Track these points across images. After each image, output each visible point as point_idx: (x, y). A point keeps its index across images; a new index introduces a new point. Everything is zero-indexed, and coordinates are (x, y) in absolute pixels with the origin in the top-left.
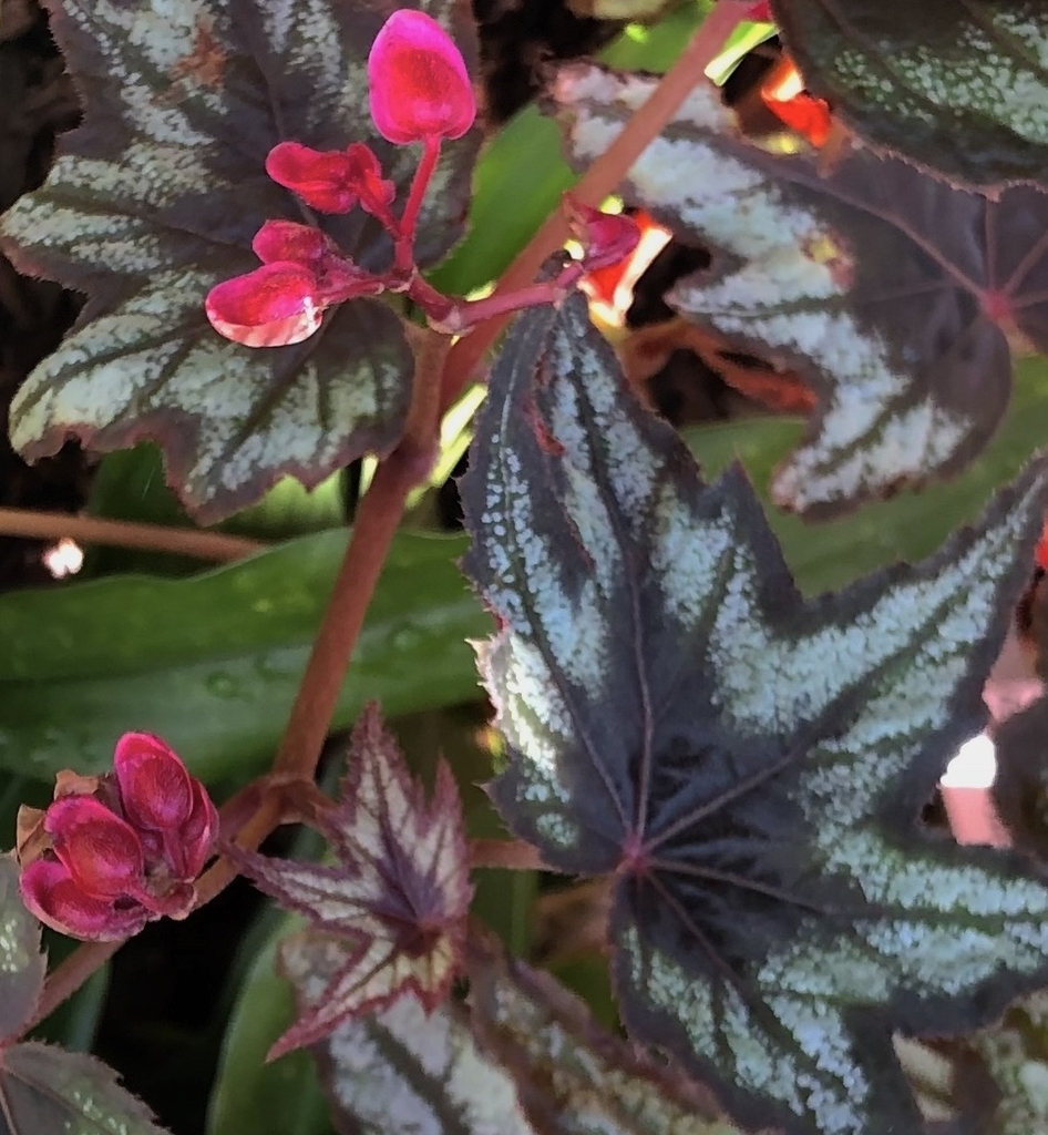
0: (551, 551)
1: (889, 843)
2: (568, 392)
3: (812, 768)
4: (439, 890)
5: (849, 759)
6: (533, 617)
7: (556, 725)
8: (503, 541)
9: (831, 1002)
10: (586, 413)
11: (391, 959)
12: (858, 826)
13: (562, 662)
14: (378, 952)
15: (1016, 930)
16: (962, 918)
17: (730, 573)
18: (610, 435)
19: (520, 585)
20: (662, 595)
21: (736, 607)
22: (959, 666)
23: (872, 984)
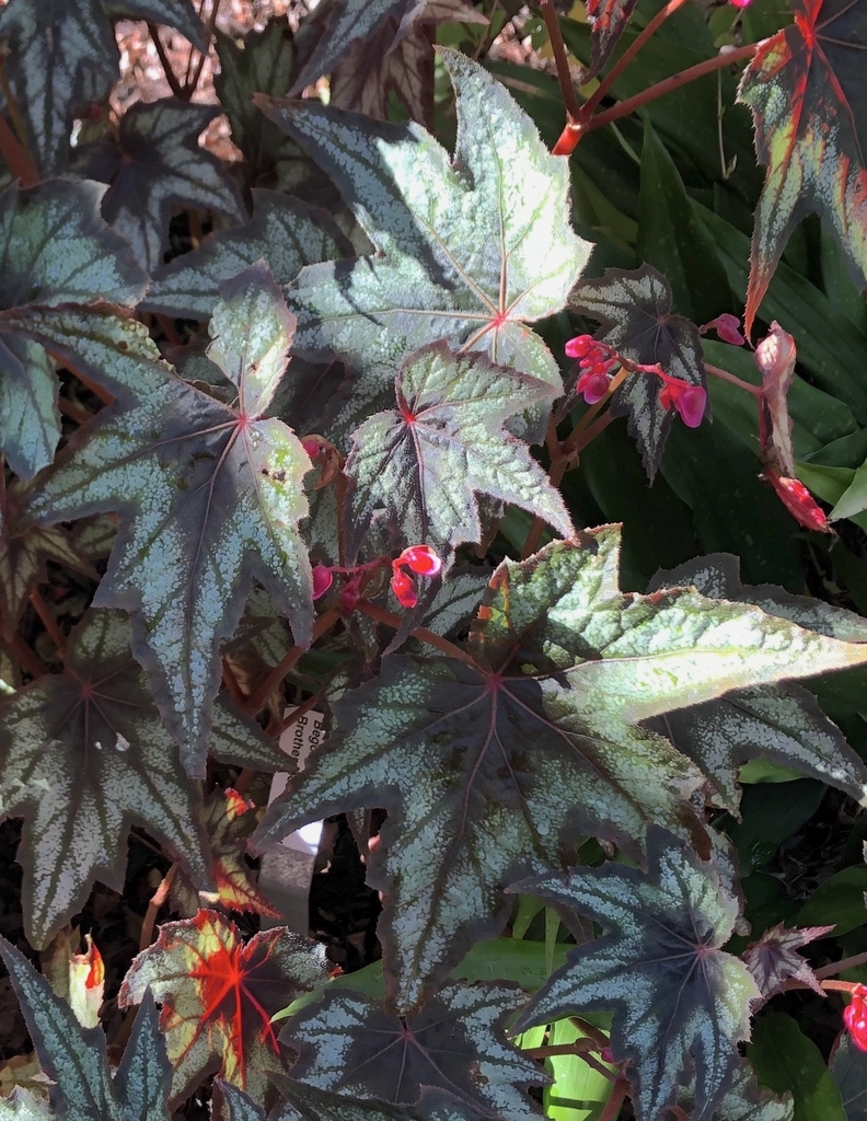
0: (703, 1058)
1: (620, 928)
2: (660, 1100)
3: (634, 959)
4: (759, 956)
5: (620, 958)
6: (717, 1039)
7: (722, 1004)
8: (719, 1066)
9: (662, 889)
10: (655, 1092)
11: (785, 942)
12: (627, 937)
13: (710, 1021)
14: (788, 946)
15: (588, 888)
16: (605, 898)
17: (632, 1027)
18: (650, 1082)
19: (718, 1051)
20: (659, 1028)
21: (635, 1016)
22: (569, 973)
23: (645, 889)
